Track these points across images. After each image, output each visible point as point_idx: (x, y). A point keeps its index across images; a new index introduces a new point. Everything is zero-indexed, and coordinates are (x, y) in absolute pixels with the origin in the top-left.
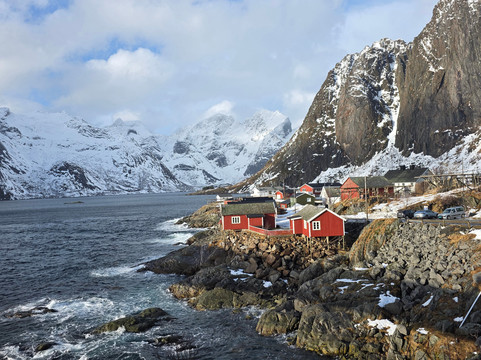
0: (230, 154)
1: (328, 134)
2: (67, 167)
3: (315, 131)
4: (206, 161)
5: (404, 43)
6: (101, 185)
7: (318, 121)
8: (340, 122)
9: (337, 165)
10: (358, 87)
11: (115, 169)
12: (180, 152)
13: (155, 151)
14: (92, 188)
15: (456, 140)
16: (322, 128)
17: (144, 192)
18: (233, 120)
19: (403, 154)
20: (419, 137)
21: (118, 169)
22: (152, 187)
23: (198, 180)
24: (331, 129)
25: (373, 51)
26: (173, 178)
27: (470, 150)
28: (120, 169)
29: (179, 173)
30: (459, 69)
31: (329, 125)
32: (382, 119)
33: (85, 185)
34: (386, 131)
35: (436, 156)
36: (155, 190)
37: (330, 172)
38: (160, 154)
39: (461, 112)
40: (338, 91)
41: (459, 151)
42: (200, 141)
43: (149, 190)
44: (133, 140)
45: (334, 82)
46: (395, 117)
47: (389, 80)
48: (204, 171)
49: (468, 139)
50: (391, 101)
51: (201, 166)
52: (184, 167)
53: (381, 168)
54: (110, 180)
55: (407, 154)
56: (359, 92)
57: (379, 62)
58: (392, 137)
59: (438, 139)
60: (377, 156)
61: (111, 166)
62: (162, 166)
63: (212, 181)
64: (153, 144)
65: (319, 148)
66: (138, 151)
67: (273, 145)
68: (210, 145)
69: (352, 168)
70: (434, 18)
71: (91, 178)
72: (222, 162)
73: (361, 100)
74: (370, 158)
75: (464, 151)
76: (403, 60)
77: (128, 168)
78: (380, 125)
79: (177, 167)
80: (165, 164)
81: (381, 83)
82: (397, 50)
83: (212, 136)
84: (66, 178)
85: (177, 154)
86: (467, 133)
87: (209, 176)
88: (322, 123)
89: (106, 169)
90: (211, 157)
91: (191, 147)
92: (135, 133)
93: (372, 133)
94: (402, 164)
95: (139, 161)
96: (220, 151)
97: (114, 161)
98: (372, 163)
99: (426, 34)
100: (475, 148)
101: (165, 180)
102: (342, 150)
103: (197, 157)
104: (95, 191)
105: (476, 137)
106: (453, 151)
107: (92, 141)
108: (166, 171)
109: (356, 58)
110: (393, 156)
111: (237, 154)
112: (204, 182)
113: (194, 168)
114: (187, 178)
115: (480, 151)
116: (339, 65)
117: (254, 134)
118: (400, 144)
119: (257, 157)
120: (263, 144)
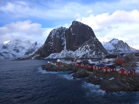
0: (20, 49)
1: (51, 46)
3: (48, 45)
5: (66, 28)
7: (49, 43)
8: (54, 43)
9: (54, 53)
10: (58, 36)
12: (5, 48)
15: (77, 48)
16: (50, 44)
18: (21, 41)
19: (68, 51)
20: (71, 47)
23: (10, 56)
24: (52, 45)
25: (60, 29)
26: (2, 55)
27: (80, 50)
29: (4, 54)
30: (78, 35)
32: (63, 43)
35: (74, 51)
37: (52, 54)
39: (78, 43)
40: (53, 36)
41: (78, 51)
42: (11, 45)
45: (51, 34)
46: (65, 43)
47: (63, 35)
48: (12, 54)
49: (79, 48)
50: (64, 40)
51: (11, 52)
52: (5, 53)
53: (64, 54)
56: (58, 37)
57: (61, 31)
58: (65, 47)
59: (74, 48)
60: (63, 51)
63: (15, 56)
65: (49, 49)
68: (14, 47)
69: (57, 53)
72: (18, 51)
73: (59, 39)
74: (61, 51)
75: (79, 50)
76: (66, 31)
78: (63, 45)
79: (3, 52)
82: (64, 29)
83: (15, 44)
85: (3, 49)
86: (79, 47)
87: (14, 55)
88: (50, 43)
90: (14, 50)
91: (8, 47)
93: (61, 46)
94: (68, 53)
96: (17, 48)
98: (62, 52)
99: (71, 27)
102: (55, 49)
103: (10, 50)
106: (77, 50)
109: (56, 30)
110: (66, 51)
111: (22, 50)
112: (12, 57)
113: (9, 53)
114: (6, 55)
115: (82, 51)
116: (52, 31)
117: (27, 44)
118: (67, 49)
119: (28, 50)
120: (30, 47)
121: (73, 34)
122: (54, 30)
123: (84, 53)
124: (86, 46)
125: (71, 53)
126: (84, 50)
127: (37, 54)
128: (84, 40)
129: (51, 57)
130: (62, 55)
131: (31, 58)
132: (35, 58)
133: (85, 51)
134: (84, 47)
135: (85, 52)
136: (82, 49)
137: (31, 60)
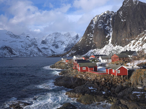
0: (59, 45)
1: (91, 39)
2: (6, 47)
3: (87, 38)
4: (52, 46)
5: (113, 12)
6: (17, 54)
7: (88, 35)
8: (95, 36)
9: (94, 49)
10: (100, 25)
11: (22, 48)
12: (44, 43)
13: (35, 43)
14: (14, 54)
15: (129, 42)
16: (89, 37)
17: (31, 56)
18: (60, 34)
19: (114, 46)
20: (118, 41)
21: (23, 49)
22: (34, 54)
23: (49, 52)
25: (104, 14)
26: (41, 52)
27: (133, 45)
28: (24, 49)
29: (43, 50)
30: (130, 21)
31: (91, 36)
32: (107, 35)
33: (12, 54)
34: (108, 39)
35: (123, 47)
36: (35, 55)
37: (92, 51)
38: (37, 44)
39: (131, 34)
40: (94, 26)
41: (130, 45)
42: (50, 40)
43: (33, 55)
44: (28, 39)
45: (93, 23)
46: (111, 35)
47: (109, 23)
48: (51, 50)
49: (133, 42)
50: (110, 30)
51: (50, 48)
52: (44, 48)
53: (107, 50)
54: (21, 52)
55: (115, 46)
56: (100, 27)
57: (106, 18)
58: (110, 40)
59: (124, 42)
60: (106, 46)
61: (21, 47)
62: (38, 48)
63: (54, 53)
64: (35, 41)
65: (88, 43)
66: (30, 43)
67: (73, 42)
68: (53, 41)
69: (98, 50)
70: (123, 5)
71: (14, 51)
72: (57, 47)
73: (101, 29)
75: (132, 45)
76: (113, 17)
77: (27, 48)
78: (107, 37)
79: (42, 48)
80: (39, 47)
81: (107, 24)
82: (112, 14)
83: (54, 39)
84: (5, 51)
85: (42, 44)
86: (132, 40)
87: (53, 51)
88: (89, 36)
89: (19, 48)
90: (53, 45)
91: (47, 42)
92: (29, 37)
93: (104, 39)
94: (113, 49)
95: (30, 46)
96: (56, 43)
97: (22, 46)
98: (104, 48)
99: (121, 10)
100: (135, 44)
101: (38, 52)
102: (95, 44)
103: (49, 45)
104: (15, 56)
105: (135, 41)
106: (128, 45)
107: (14, 39)
108: (39, 50)
109: (99, 16)
110: (111, 46)
111: (62, 45)
112: (51, 53)
113: (48, 49)
114: (45, 52)
115: (136, 45)
116: (94, 18)
117: (67, 38)
118: (112, 43)
119: (68, 46)
120: (70, 42)
121: (122, 20)
122: (96, 16)
123: (139, 49)
124: (144, 38)
125: (118, 50)
126: (140, 44)
127: (72, 51)
128: (141, 28)
129: (89, 54)
130: (104, 52)
131: (66, 55)
132: (70, 55)
133: (142, 45)
134: (141, 39)
135: (140, 47)
136: (137, 43)
137: (66, 57)
